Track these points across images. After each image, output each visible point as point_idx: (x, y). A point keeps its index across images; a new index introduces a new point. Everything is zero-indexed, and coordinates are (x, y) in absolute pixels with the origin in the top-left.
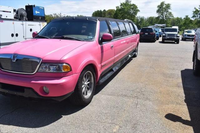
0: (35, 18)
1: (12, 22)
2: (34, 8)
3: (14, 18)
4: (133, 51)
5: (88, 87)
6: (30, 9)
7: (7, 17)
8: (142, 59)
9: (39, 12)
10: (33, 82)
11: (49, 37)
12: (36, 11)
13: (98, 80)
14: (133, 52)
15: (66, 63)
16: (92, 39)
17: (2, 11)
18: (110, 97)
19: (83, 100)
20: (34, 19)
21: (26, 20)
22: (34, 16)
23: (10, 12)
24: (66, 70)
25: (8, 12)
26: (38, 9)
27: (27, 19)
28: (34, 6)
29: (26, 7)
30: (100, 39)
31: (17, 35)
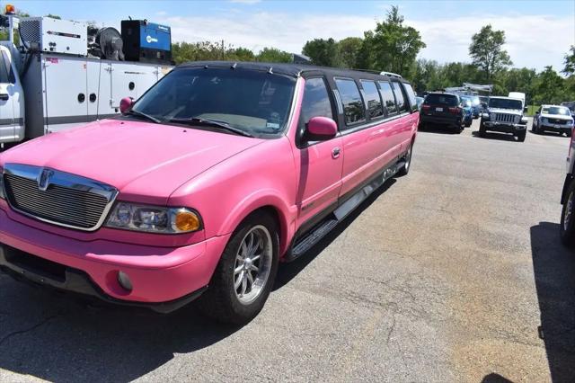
0: (144, 55)
1: (81, 63)
2: (142, 28)
3: (89, 51)
4: (397, 159)
5: (256, 268)
6: (132, 29)
7: (68, 48)
8: (421, 183)
9: (155, 40)
10: (89, 255)
11: (158, 116)
12: (149, 37)
13: (286, 249)
14: (398, 162)
15: (187, 208)
16: (276, 131)
17: (56, 34)
18: (318, 297)
19: (236, 310)
20: (141, 58)
21: (120, 60)
22: (143, 48)
23: (79, 37)
24: (186, 228)
25: (72, 36)
26: (155, 30)
27: (123, 56)
28: (144, 22)
29: (124, 23)
30: (302, 131)
31: (93, 98)
